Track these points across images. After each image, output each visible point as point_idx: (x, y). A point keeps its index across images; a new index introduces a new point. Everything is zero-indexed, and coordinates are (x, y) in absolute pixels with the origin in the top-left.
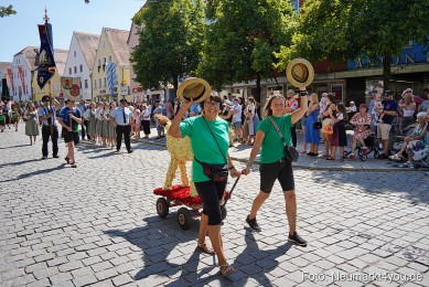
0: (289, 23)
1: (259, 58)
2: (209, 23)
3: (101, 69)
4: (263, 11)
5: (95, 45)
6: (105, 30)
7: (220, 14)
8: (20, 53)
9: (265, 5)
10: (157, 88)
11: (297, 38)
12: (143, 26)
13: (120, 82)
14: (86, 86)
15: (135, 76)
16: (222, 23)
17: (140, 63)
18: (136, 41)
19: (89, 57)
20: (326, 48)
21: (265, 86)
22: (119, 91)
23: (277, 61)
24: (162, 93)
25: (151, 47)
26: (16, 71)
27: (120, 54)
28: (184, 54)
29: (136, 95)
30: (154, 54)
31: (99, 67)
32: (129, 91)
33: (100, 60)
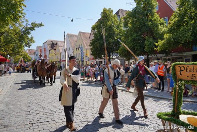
0: (163, 29)
1: (148, 45)
2: (125, 29)
4: (150, 23)
5: (75, 39)
6: (80, 33)
7: (130, 25)
9: (151, 21)
10: (101, 58)
11: (166, 36)
12: (96, 31)
13: (85, 55)
15: (91, 53)
16: (131, 30)
17: (94, 47)
18: (92, 38)
19: (73, 44)
20: (181, 41)
21: (151, 58)
22: (85, 60)
23: (157, 47)
24: (103, 60)
25: (99, 40)
26: (43, 50)
27: (86, 43)
28: (113, 43)
29: (92, 61)
30: (100, 43)
31: (77, 49)
32: (89, 59)
33: (77, 46)
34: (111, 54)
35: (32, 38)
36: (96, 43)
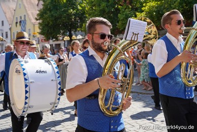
3: (18, 24)
5: (13, 6)
10: (57, 39)
13: (32, 34)
14: (7, 37)
17: (43, 22)
18: (41, 7)
19: (9, 15)
24: (62, 43)
27: (32, 14)
30: (52, 16)
31: (17, 23)
32: (39, 41)
33: (17, 18)
36: (46, 16)
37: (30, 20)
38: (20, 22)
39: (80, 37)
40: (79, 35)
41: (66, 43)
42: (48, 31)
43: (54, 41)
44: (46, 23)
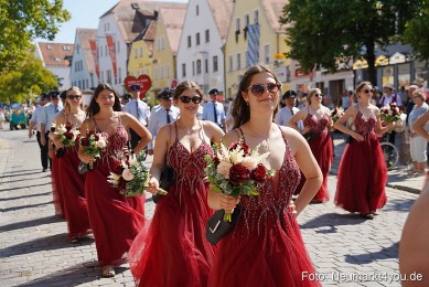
3: (241, 36)
8: (109, 12)
13: (272, 59)
17: (297, 27)
19: (221, 15)
24: (348, 77)
26: (103, 43)
30: (319, 9)
31: (238, 33)
32: (288, 76)
33: (238, 20)
34: (376, 46)
35: (58, 2)
36: (303, 10)
37: (269, 22)
38: (246, 30)
39: (398, 58)
40: (397, 54)
41: (359, 77)
42: (309, 48)
43: (326, 73)
44: (306, 28)
